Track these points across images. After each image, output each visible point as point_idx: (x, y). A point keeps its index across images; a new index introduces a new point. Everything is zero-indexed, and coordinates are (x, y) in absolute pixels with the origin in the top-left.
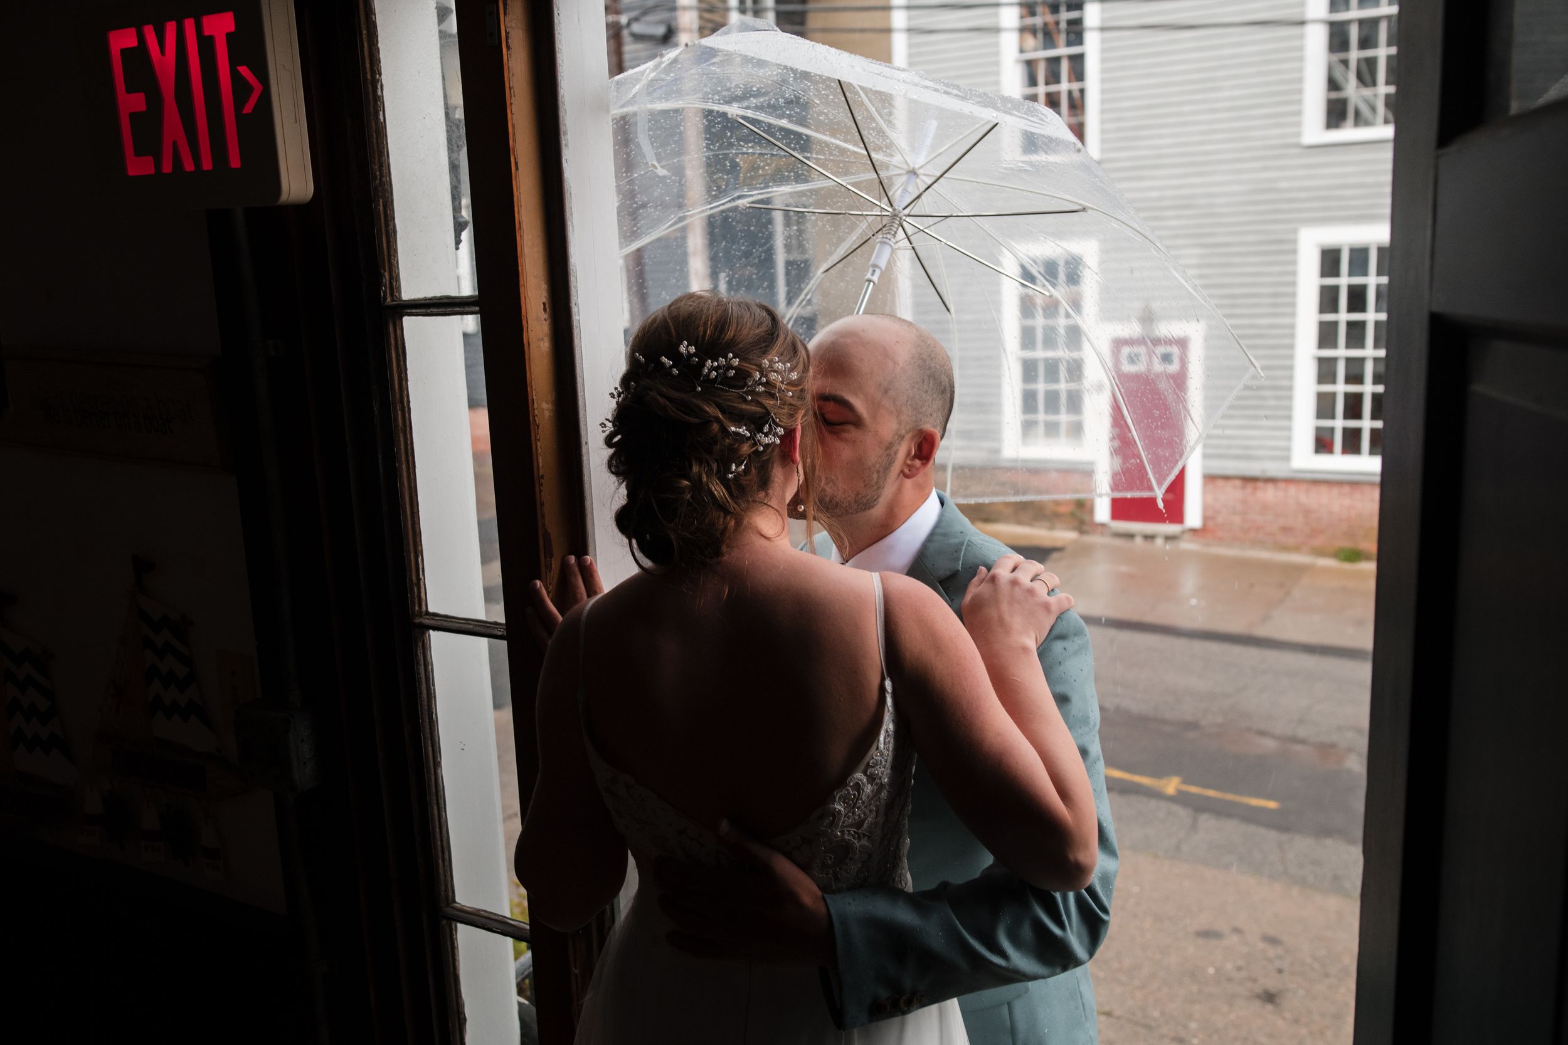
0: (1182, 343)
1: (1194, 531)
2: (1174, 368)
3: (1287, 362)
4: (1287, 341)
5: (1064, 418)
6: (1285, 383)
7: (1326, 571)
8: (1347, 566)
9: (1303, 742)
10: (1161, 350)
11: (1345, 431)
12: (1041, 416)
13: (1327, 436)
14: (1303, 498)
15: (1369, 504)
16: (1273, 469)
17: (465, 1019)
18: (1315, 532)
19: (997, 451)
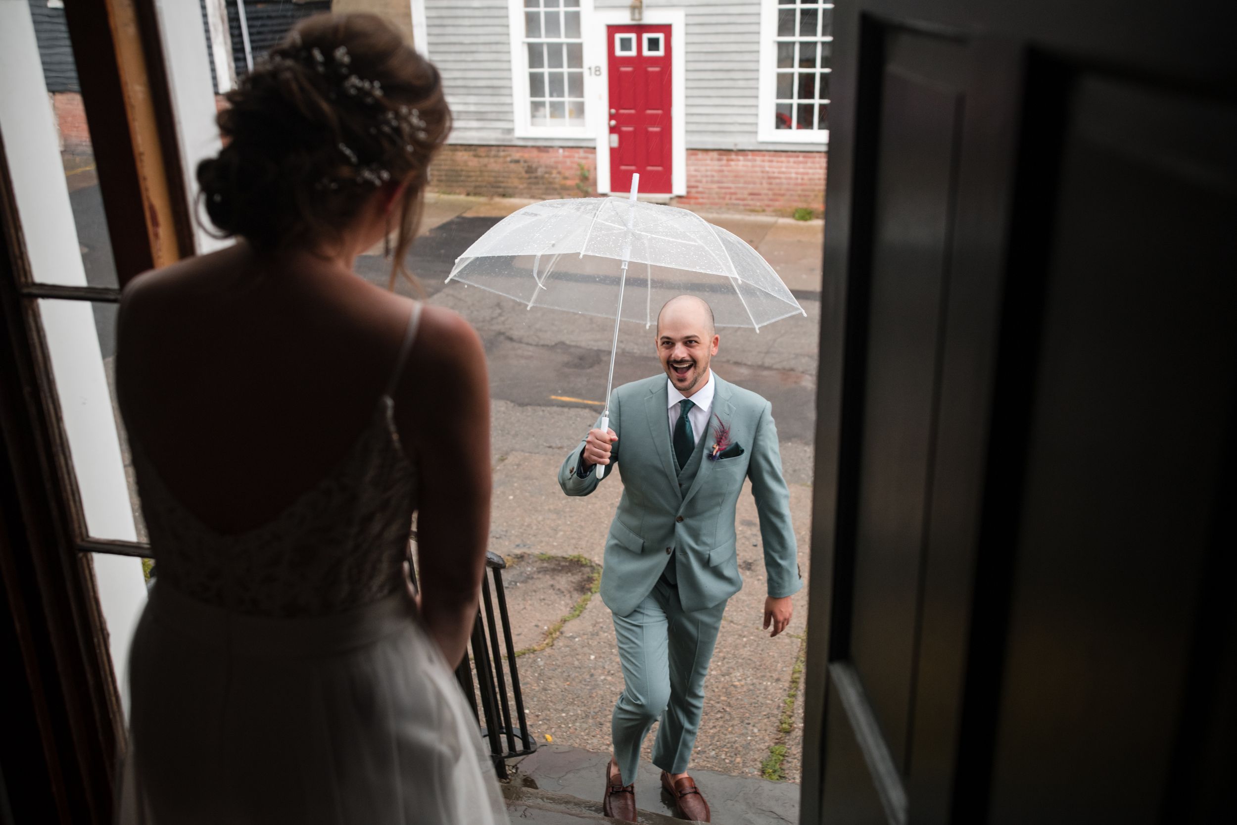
0: (666, 29)
1: (680, 197)
2: (661, 53)
3: (753, 47)
4: (753, 28)
5: (567, 99)
6: (751, 66)
7: (785, 227)
8: (801, 223)
9: (769, 368)
10: (646, 36)
11: (800, 106)
12: (547, 99)
13: (786, 113)
14: (767, 166)
15: (817, 170)
16: (744, 142)
17: (108, 635)
18: (776, 196)
19: (510, 131)
